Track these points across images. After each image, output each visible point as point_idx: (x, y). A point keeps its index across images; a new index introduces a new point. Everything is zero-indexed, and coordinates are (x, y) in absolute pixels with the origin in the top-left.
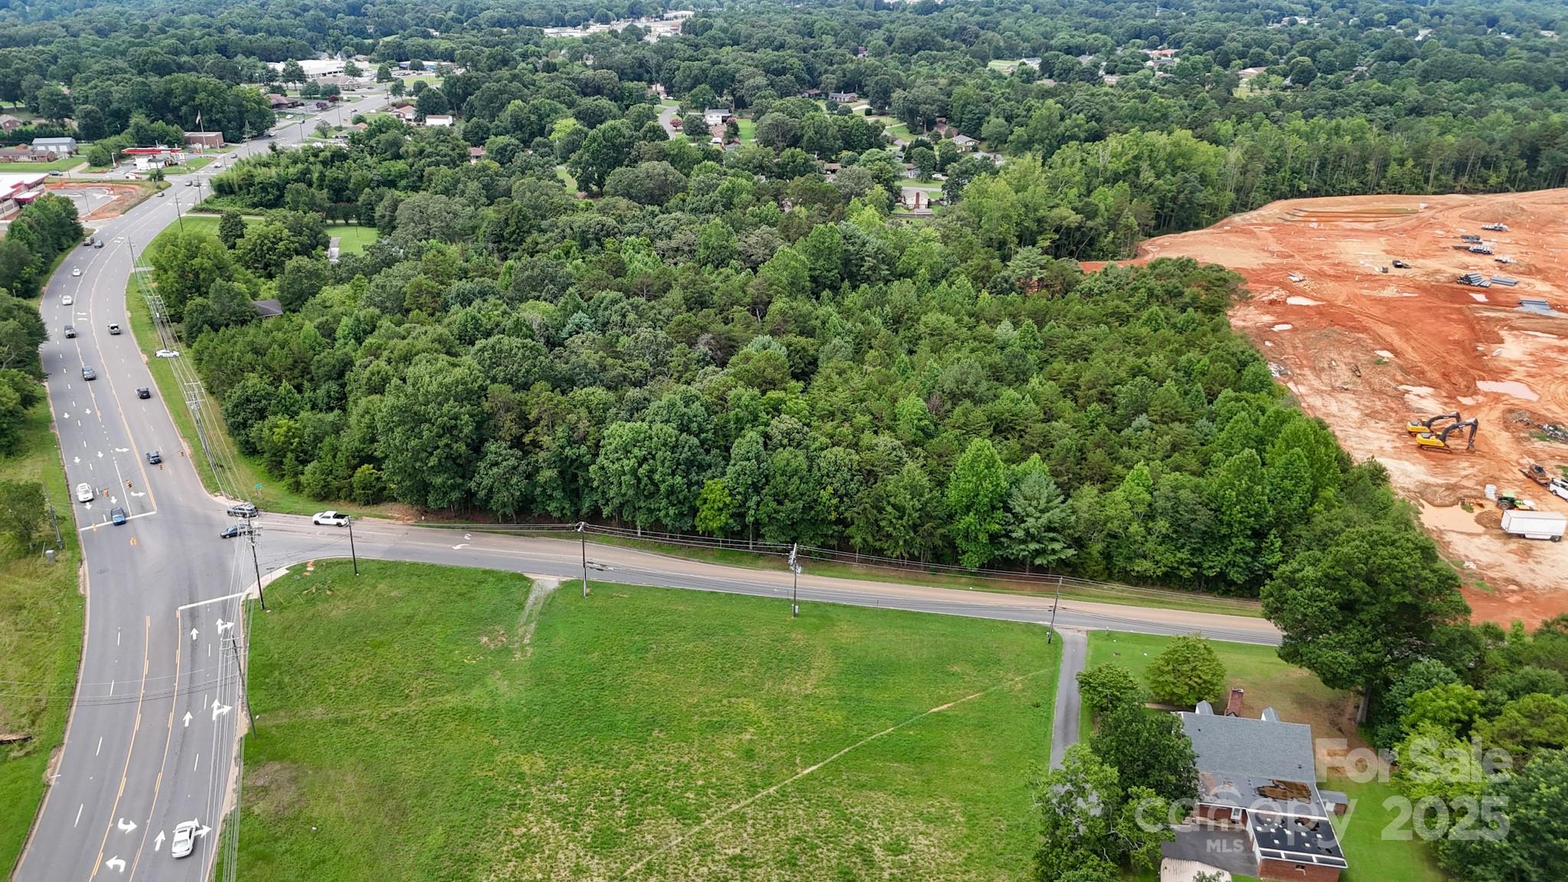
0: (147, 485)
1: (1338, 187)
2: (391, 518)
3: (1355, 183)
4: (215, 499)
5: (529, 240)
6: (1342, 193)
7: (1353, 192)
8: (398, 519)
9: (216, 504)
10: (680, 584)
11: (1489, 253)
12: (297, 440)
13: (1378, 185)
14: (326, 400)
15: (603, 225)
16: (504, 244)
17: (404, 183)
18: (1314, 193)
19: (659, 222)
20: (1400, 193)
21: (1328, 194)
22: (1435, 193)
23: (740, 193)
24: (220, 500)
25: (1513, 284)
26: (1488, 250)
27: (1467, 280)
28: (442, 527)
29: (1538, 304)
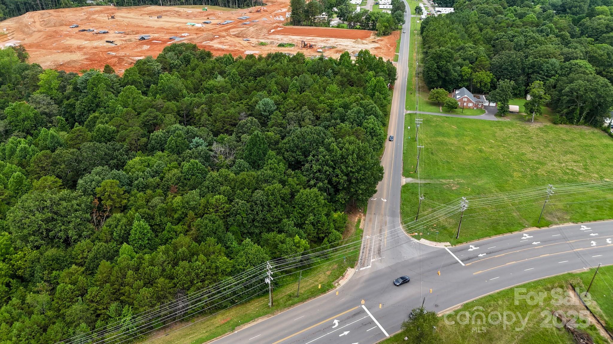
11: (108, 32)
24: (343, 282)
25: (150, 36)
26: (105, 31)
27: (143, 38)
28: (366, 206)
29: (174, 37)
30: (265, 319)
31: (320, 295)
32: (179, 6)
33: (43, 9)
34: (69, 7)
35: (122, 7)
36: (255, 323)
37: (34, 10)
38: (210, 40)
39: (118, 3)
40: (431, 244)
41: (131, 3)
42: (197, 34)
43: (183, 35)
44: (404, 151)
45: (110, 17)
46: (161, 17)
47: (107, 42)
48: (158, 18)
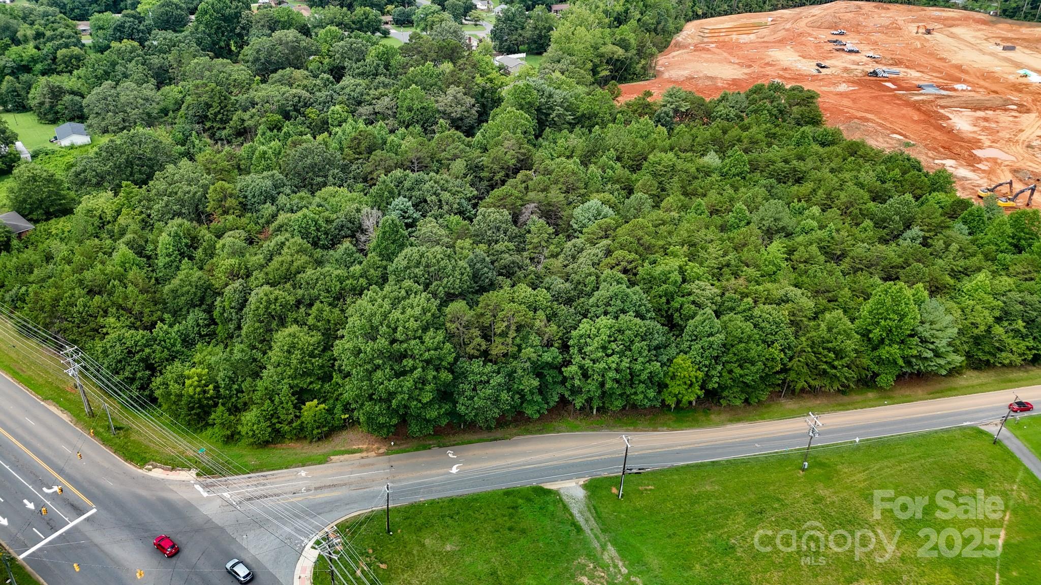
0: (56, 475)
1: (718, 10)
2: (360, 451)
3: (726, 7)
4: (150, 474)
5: (235, 118)
6: (720, 15)
7: (726, 13)
8: (367, 450)
9: (151, 478)
10: (684, 460)
11: (858, 52)
12: (211, 387)
13: (738, 7)
14: (196, 329)
15: (300, 97)
16: (208, 124)
17: (39, 66)
18: (705, 16)
19: (343, 89)
20: (750, 11)
21: (712, 16)
22: (770, 10)
23: (393, 55)
24: (158, 473)
25: (898, 74)
26: (856, 49)
27: (875, 74)
28: (417, 450)
29: (932, 86)
30: (68, 420)
31: (120, 456)
36: (60, 414)
38: (976, 109)
39: (1004, 11)
40: (304, 570)
41: (1034, 15)
42: (996, 92)
43: (959, 86)
44: (727, 461)
45: (922, 30)
46: (1012, 49)
47: (818, 65)
48: (1005, 49)
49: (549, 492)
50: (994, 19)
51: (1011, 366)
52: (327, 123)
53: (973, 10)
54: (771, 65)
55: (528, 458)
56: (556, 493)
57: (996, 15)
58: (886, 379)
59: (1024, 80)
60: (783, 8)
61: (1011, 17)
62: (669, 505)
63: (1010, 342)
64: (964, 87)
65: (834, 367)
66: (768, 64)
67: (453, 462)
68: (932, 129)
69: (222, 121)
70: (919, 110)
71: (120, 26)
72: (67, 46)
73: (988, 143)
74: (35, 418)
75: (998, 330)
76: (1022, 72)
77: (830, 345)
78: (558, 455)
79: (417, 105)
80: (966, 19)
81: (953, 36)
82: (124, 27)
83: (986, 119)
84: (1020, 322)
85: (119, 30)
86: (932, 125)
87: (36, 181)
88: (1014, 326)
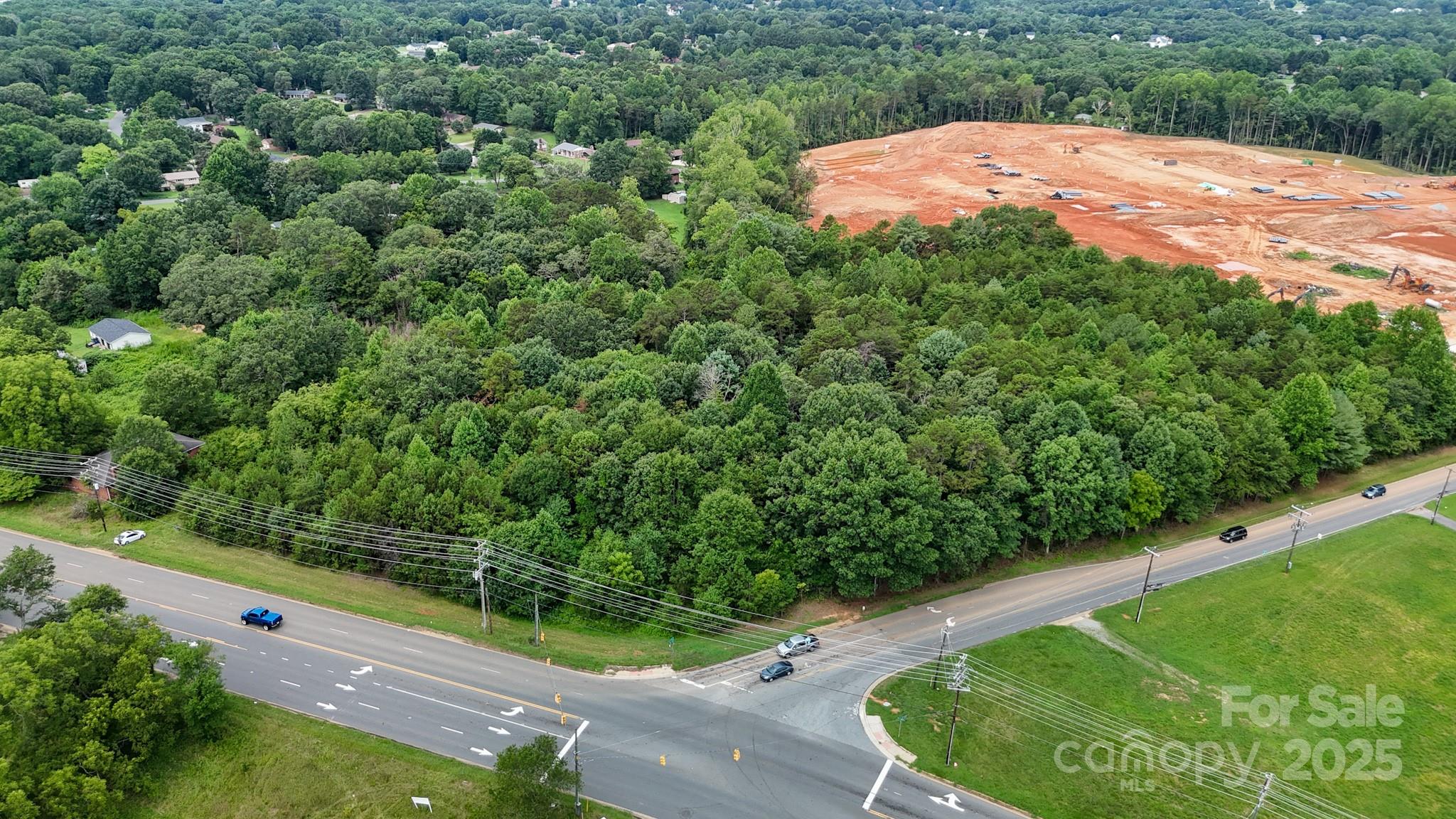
0: (503, 696)
2: (834, 620)
5: (382, 289)
6: (827, 144)
7: (834, 142)
8: (841, 619)
9: (623, 681)
11: (1020, 175)
12: (639, 572)
13: (845, 133)
15: (458, 258)
17: (7, 250)
20: (859, 139)
21: (819, 146)
23: (541, 202)
24: (624, 675)
25: (1080, 194)
26: (1016, 172)
27: (1058, 196)
28: (893, 611)
29: (1124, 205)
30: (460, 641)
31: (564, 666)
32: (1270, 148)
33: (986, 119)
34: (1033, 122)
35: (1142, 135)
36: (443, 637)
37: (969, 118)
38: (1188, 225)
39: (1136, 126)
40: (877, 735)
41: (1167, 129)
42: (1190, 207)
43: (1151, 204)
44: (1209, 575)
45: (1070, 150)
46: (1174, 163)
47: (989, 191)
48: (1165, 164)
49: (1063, 629)
50: (1127, 134)
51: (1406, 454)
52: (506, 286)
53: (1101, 125)
54: (936, 194)
55: (1017, 602)
56: (1072, 628)
57: (1128, 130)
58: (1311, 478)
59: (1208, 194)
60: (893, 133)
61: (1145, 132)
62: (1188, 620)
63: (1402, 429)
64: (1159, 204)
65: (1269, 469)
66: (930, 193)
67: (943, 618)
68: (1158, 248)
69: (363, 295)
70: (1130, 229)
71: (102, 190)
72: (40, 220)
73: (1225, 258)
74: (415, 646)
75: (1392, 417)
76: (1204, 185)
77: (1263, 446)
78: (1044, 594)
79: (620, 256)
80: (1103, 136)
81: (1100, 153)
82: (107, 192)
83: (1205, 234)
84: (1408, 406)
85: (101, 196)
86: (1156, 243)
87: (189, 383)
88: (1404, 411)
